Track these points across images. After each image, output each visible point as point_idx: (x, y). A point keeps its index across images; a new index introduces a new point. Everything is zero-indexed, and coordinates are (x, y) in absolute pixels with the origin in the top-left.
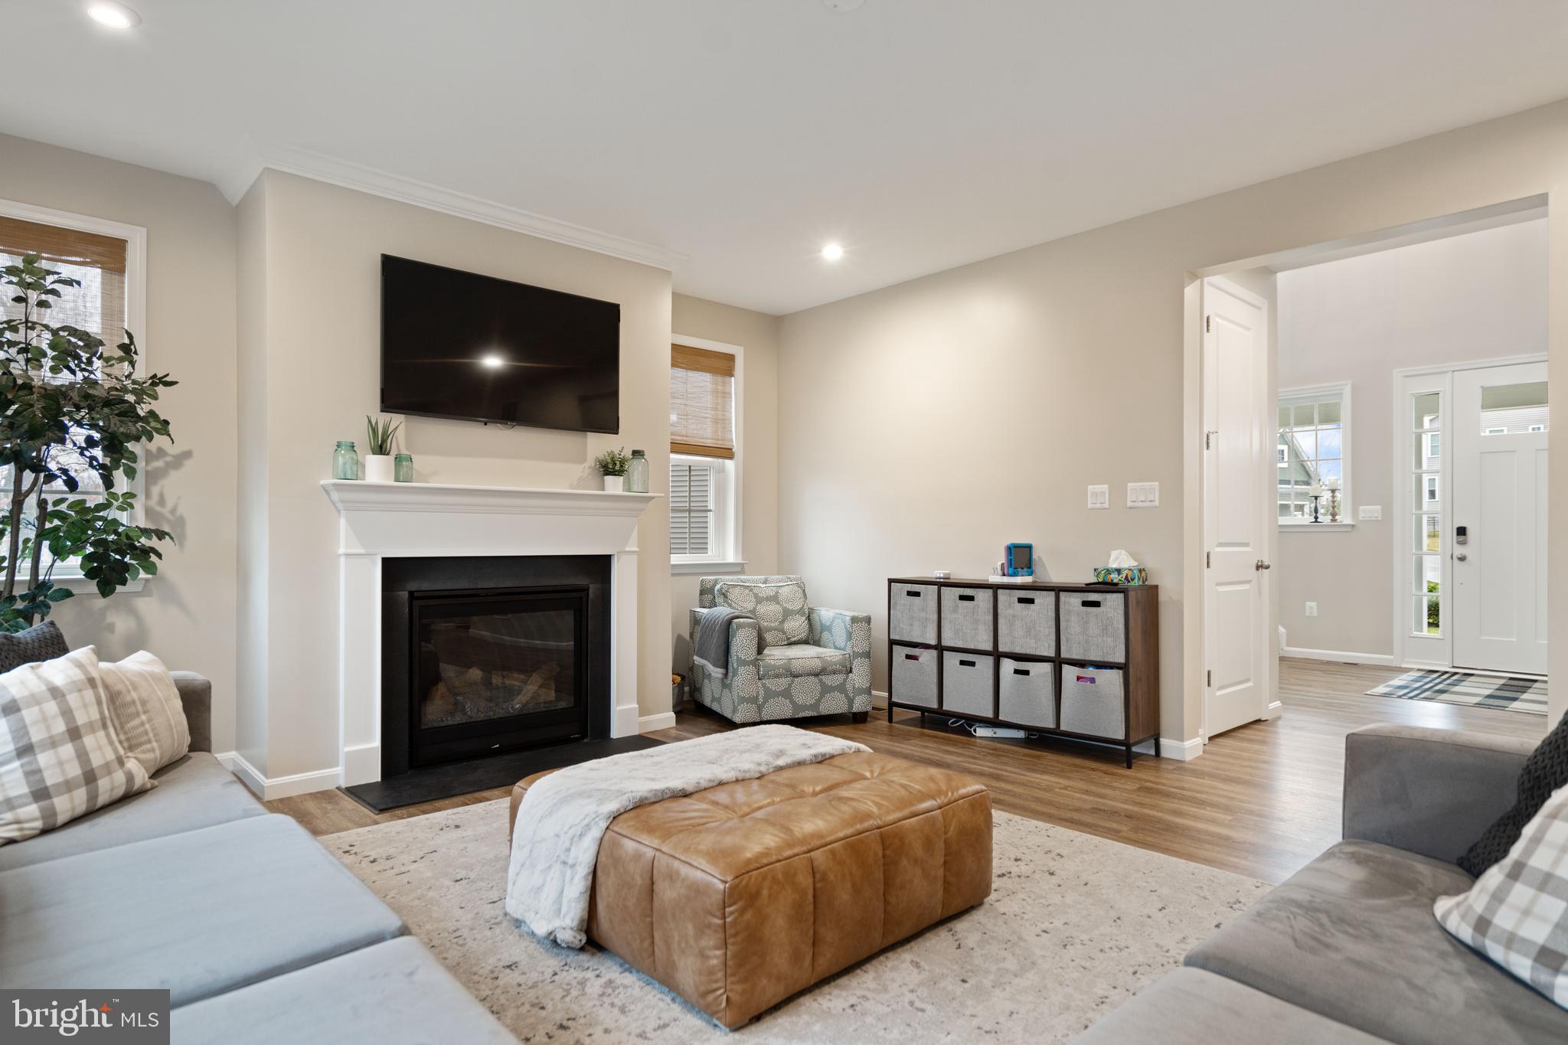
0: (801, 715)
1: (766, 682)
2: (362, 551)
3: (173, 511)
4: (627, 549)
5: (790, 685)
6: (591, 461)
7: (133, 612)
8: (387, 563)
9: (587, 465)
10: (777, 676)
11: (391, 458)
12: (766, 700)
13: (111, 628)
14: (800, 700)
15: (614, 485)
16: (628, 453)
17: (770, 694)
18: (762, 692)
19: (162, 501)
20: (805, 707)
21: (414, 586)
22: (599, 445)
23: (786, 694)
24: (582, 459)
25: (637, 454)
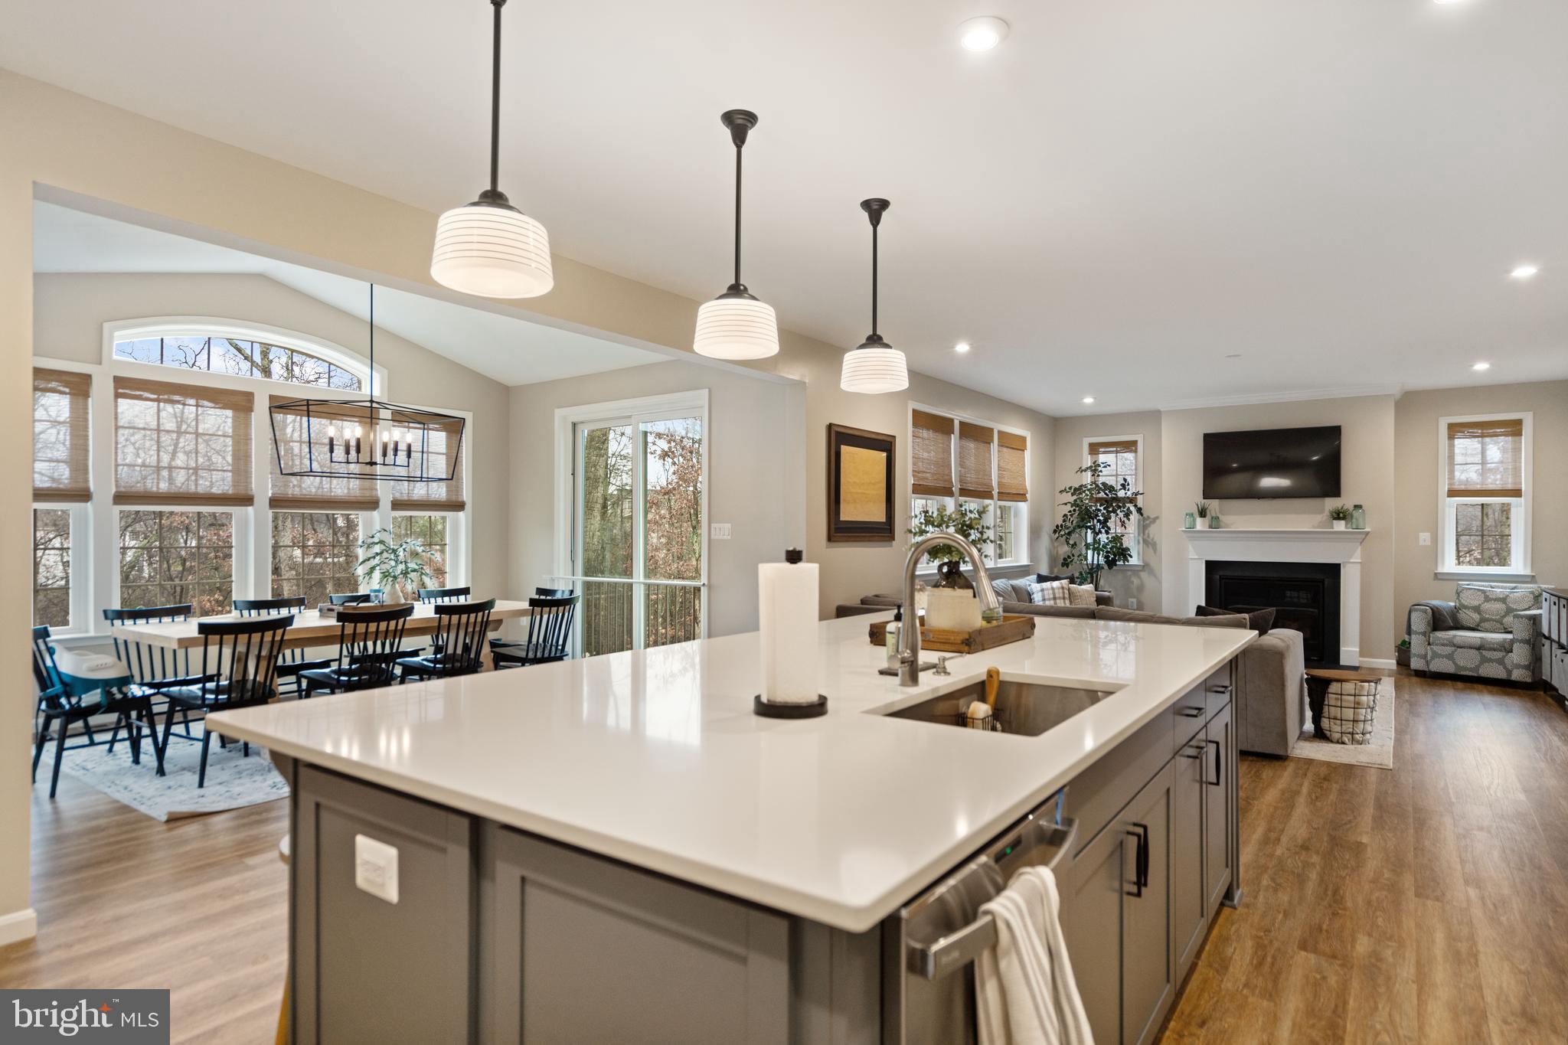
0: (1462, 673)
1: (1435, 648)
2: (1196, 557)
3: (1153, 539)
4: (1352, 561)
5: (1453, 652)
6: (1327, 512)
7: (1139, 577)
8: (1207, 563)
9: (1325, 514)
10: (1443, 645)
11: (1207, 520)
12: (1433, 658)
13: (1133, 582)
14: (1461, 663)
15: (1340, 526)
16: (1351, 508)
17: (1435, 655)
18: (1430, 653)
19: (1149, 536)
20: (1466, 669)
21: (1221, 573)
22: (1331, 503)
23: (1450, 657)
24: (1322, 512)
25: (1357, 507)
